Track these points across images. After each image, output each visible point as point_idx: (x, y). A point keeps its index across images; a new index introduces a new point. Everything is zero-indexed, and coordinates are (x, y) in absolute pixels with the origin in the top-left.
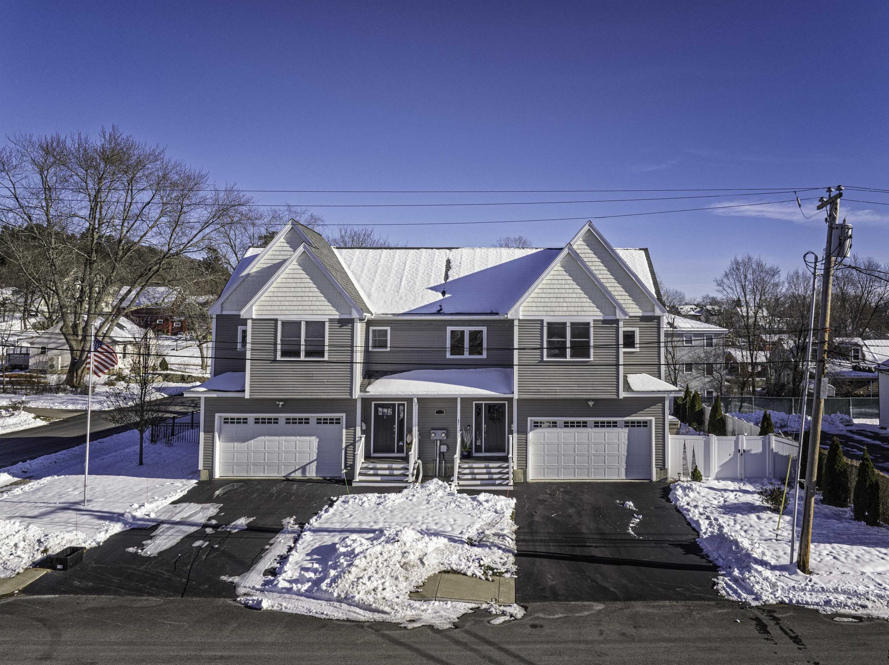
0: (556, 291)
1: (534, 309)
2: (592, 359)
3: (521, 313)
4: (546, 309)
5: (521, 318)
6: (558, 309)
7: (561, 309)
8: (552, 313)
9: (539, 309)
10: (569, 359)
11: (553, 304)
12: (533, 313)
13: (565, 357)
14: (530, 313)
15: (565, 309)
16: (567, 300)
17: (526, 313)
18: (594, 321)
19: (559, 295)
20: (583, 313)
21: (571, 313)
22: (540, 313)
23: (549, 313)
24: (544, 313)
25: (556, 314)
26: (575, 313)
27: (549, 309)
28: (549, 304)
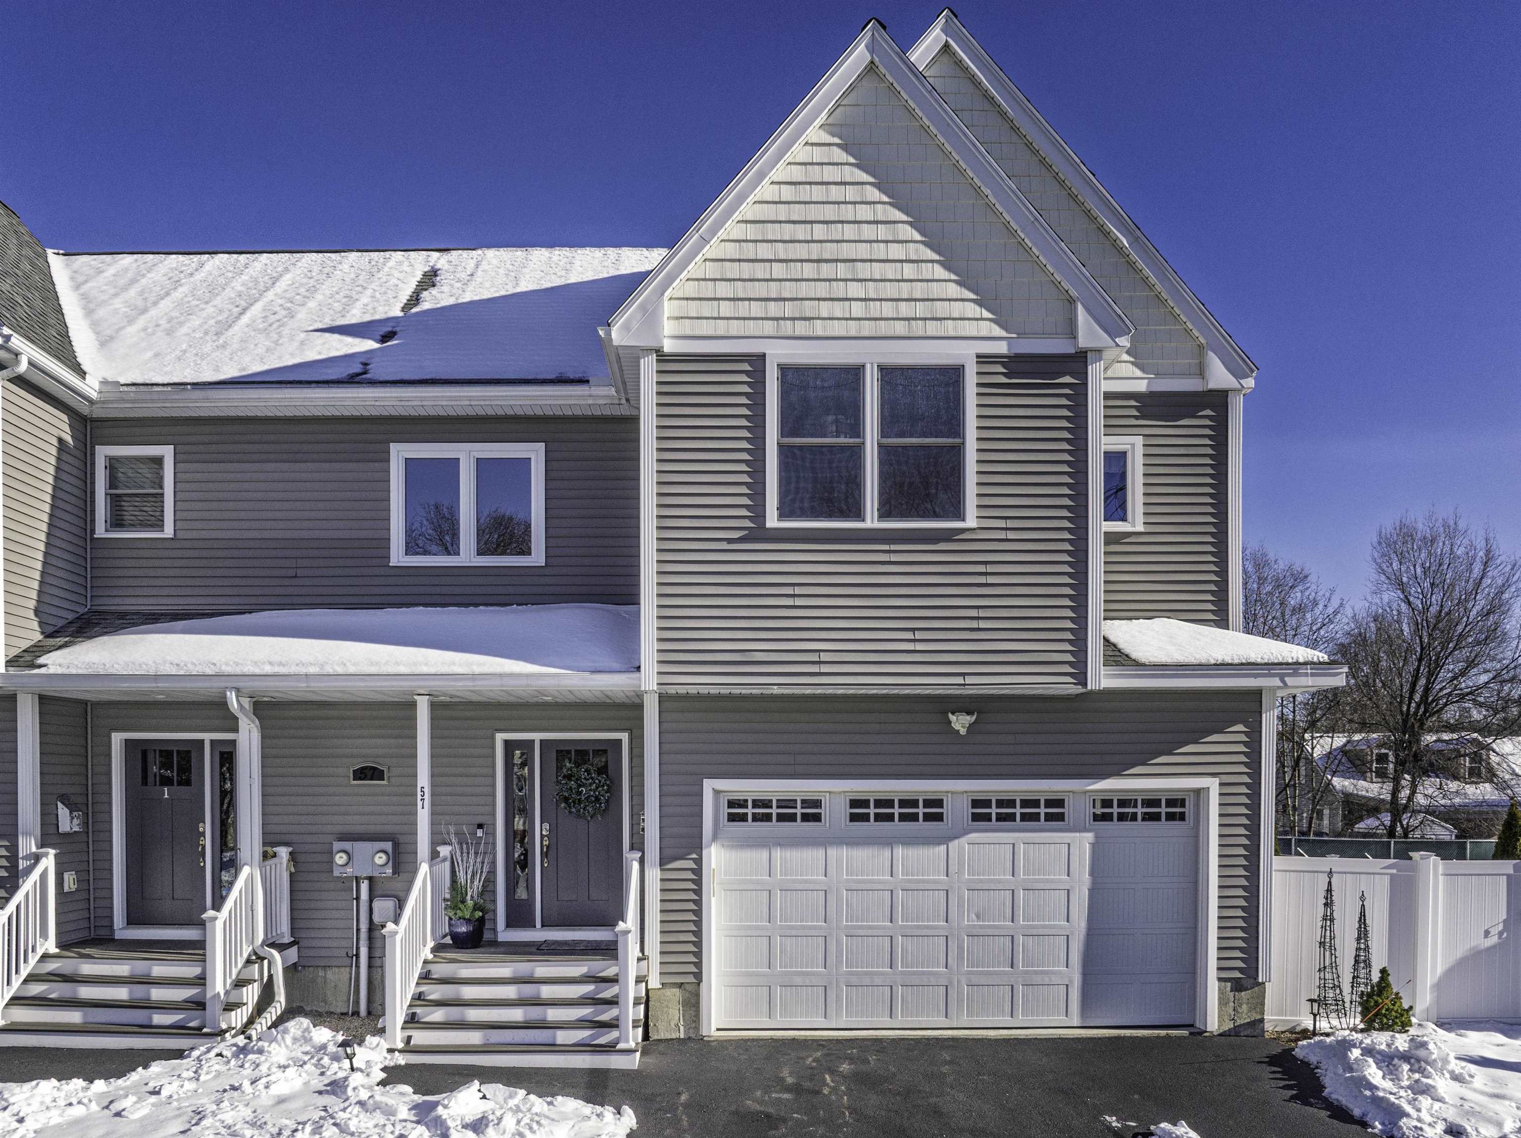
0: (819, 231)
1: (726, 309)
2: (971, 522)
3: (668, 328)
4: (773, 309)
5: (668, 346)
6: (825, 309)
7: (838, 309)
8: (801, 328)
9: (743, 309)
10: (871, 521)
11: (804, 290)
12: (721, 328)
13: (857, 513)
14: (706, 328)
15: (857, 309)
16: (863, 270)
17: (687, 328)
18: (982, 359)
19: (830, 250)
20: (932, 328)
21: (884, 328)
22: (751, 328)
23: (787, 328)
24: (769, 328)
25: (819, 328)
26: (900, 328)
27: (789, 309)
28: (788, 290)
